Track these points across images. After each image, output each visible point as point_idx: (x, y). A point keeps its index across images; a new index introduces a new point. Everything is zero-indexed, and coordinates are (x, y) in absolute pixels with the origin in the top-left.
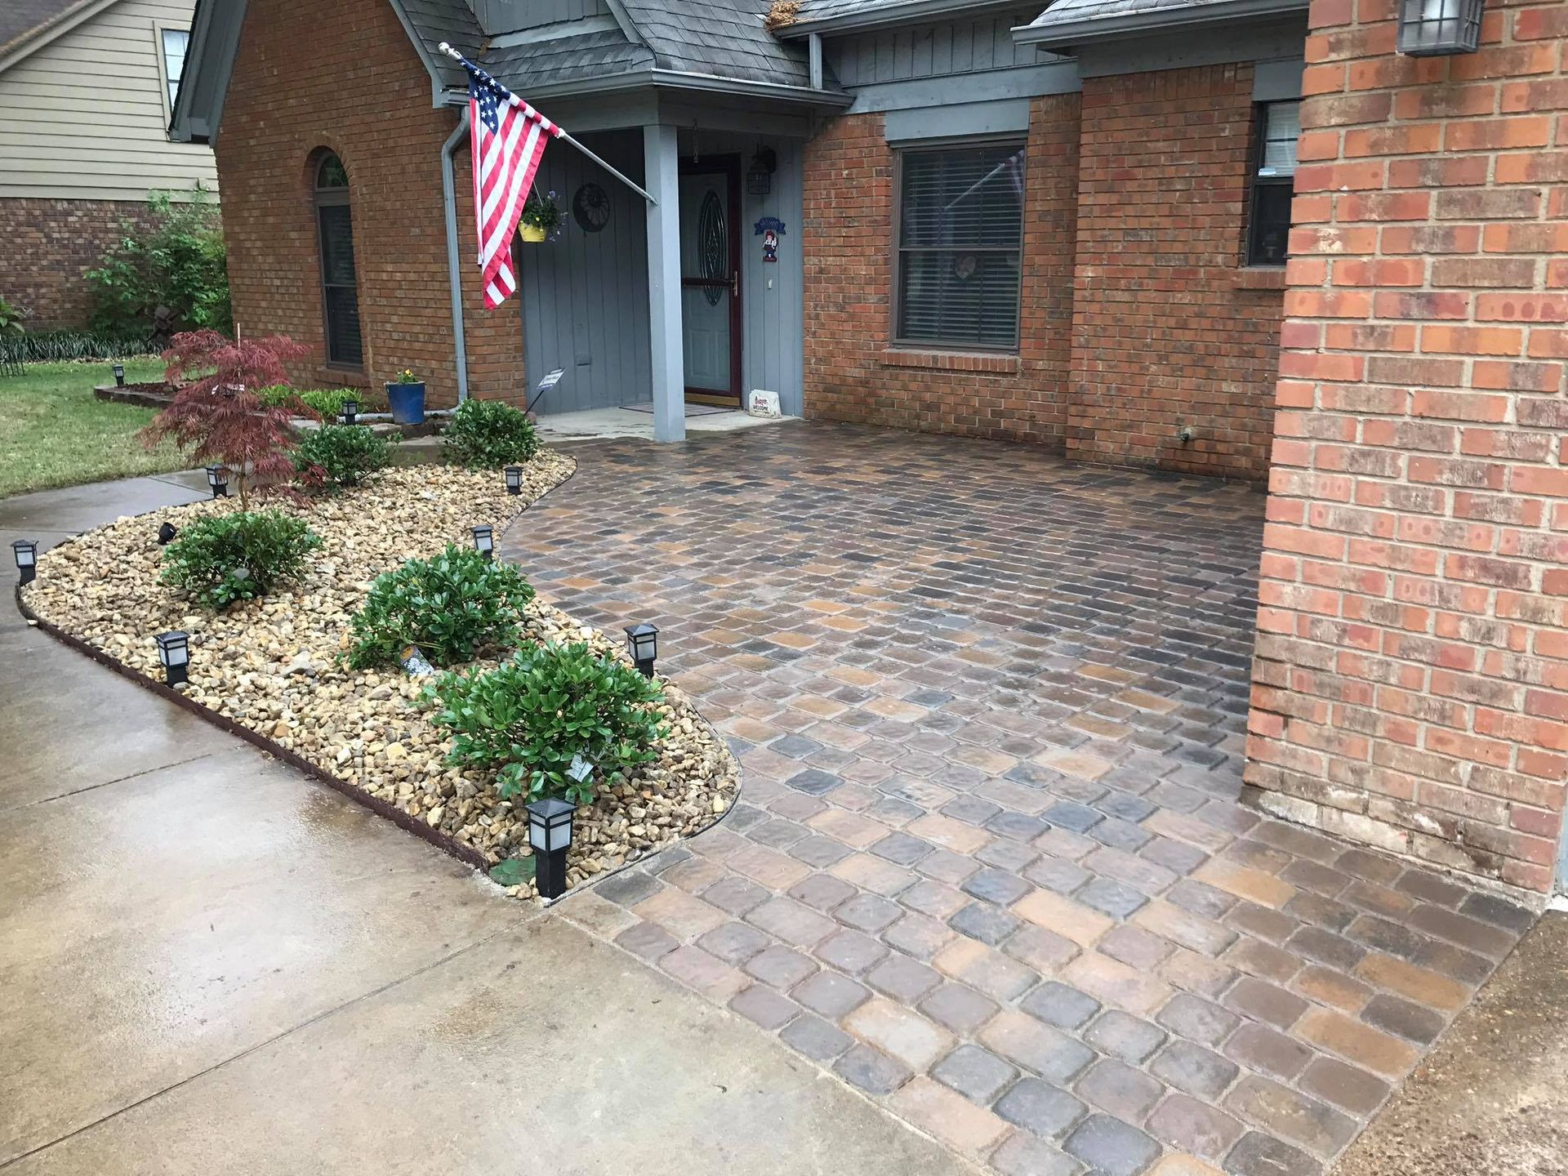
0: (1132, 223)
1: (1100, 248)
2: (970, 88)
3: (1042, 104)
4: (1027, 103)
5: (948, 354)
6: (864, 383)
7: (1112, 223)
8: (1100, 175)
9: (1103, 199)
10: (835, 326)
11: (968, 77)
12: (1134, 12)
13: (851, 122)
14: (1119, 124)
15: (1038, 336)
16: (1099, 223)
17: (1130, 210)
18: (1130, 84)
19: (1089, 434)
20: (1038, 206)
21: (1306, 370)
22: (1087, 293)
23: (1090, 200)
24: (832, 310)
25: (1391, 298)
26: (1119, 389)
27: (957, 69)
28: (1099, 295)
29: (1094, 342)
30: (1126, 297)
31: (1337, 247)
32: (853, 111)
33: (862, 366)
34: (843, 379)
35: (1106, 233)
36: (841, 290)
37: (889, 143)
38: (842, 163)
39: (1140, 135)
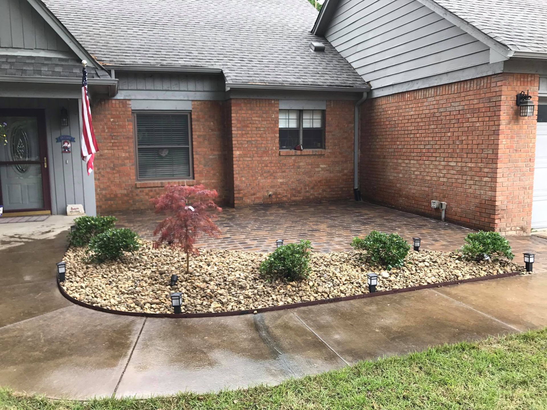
0: (250, 139)
1: (241, 146)
2: (169, 95)
3: (196, 102)
4: (190, 102)
5: (160, 181)
6: (126, 195)
7: (244, 139)
8: (239, 125)
9: (240, 132)
10: (110, 176)
11: (167, 92)
13: (114, 102)
14: (243, 112)
16: (239, 139)
17: (248, 135)
18: (246, 101)
19: (242, 198)
20: (197, 133)
21: (501, 162)
22: (238, 159)
23: (236, 132)
24: (108, 170)
25: (511, 150)
26: (250, 185)
27: (164, 89)
28: (241, 159)
29: (241, 172)
30: (250, 159)
31: (505, 143)
32: (115, 98)
33: (125, 189)
34: (116, 196)
35: (242, 142)
36: (113, 162)
37: (132, 110)
38: (109, 116)
39: (250, 115)
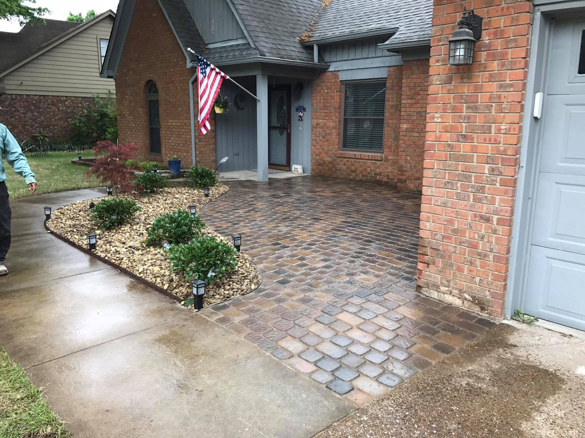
0: (419, 110)
1: (409, 118)
2: (368, 63)
3: (392, 69)
4: (386, 69)
5: (359, 153)
6: (331, 163)
7: (413, 109)
8: (409, 93)
9: (409, 101)
10: (322, 143)
11: (367, 59)
12: (417, 40)
13: (328, 74)
14: (415, 76)
15: (390, 147)
16: (408, 110)
17: (418, 105)
18: (419, 63)
19: (405, 181)
20: (390, 103)
21: (432, 157)
22: (404, 133)
23: (405, 102)
24: (321, 138)
25: (454, 135)
26: (415, 166)
27: (363, 57)
28: (408, 133)
29: (406, 150)
30: (417, 135)
31: (440, 120)
32: (329, 70)
33: (331, 157)
34: (324, 162)
35: (411, 113)
36: (324, 131)
37: (341, 81)
38: (325, 88)
39: (422, 80)
